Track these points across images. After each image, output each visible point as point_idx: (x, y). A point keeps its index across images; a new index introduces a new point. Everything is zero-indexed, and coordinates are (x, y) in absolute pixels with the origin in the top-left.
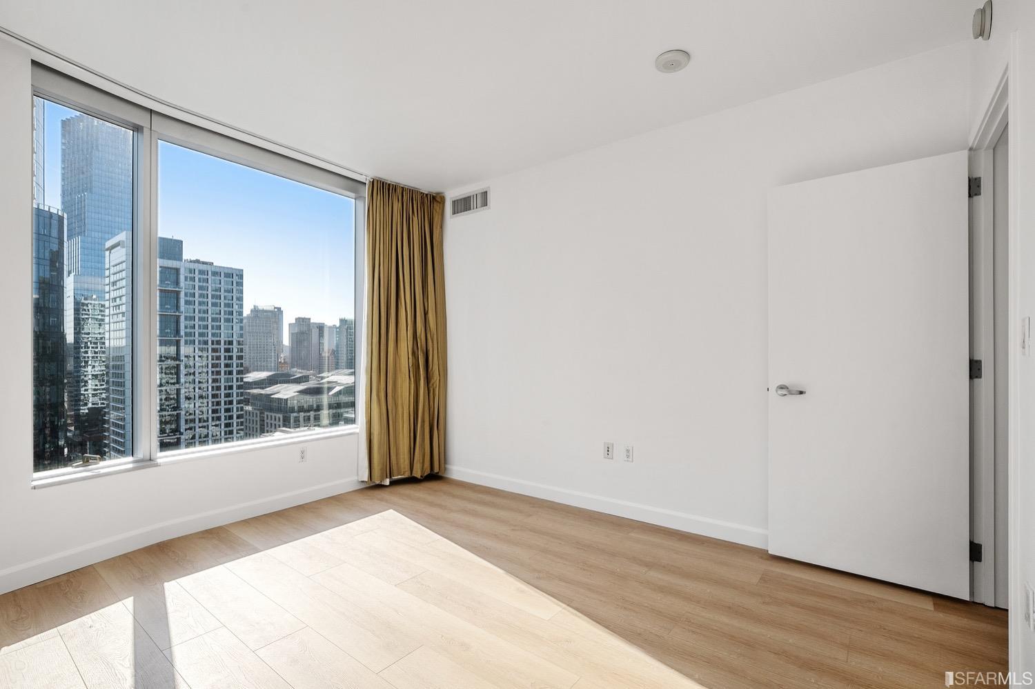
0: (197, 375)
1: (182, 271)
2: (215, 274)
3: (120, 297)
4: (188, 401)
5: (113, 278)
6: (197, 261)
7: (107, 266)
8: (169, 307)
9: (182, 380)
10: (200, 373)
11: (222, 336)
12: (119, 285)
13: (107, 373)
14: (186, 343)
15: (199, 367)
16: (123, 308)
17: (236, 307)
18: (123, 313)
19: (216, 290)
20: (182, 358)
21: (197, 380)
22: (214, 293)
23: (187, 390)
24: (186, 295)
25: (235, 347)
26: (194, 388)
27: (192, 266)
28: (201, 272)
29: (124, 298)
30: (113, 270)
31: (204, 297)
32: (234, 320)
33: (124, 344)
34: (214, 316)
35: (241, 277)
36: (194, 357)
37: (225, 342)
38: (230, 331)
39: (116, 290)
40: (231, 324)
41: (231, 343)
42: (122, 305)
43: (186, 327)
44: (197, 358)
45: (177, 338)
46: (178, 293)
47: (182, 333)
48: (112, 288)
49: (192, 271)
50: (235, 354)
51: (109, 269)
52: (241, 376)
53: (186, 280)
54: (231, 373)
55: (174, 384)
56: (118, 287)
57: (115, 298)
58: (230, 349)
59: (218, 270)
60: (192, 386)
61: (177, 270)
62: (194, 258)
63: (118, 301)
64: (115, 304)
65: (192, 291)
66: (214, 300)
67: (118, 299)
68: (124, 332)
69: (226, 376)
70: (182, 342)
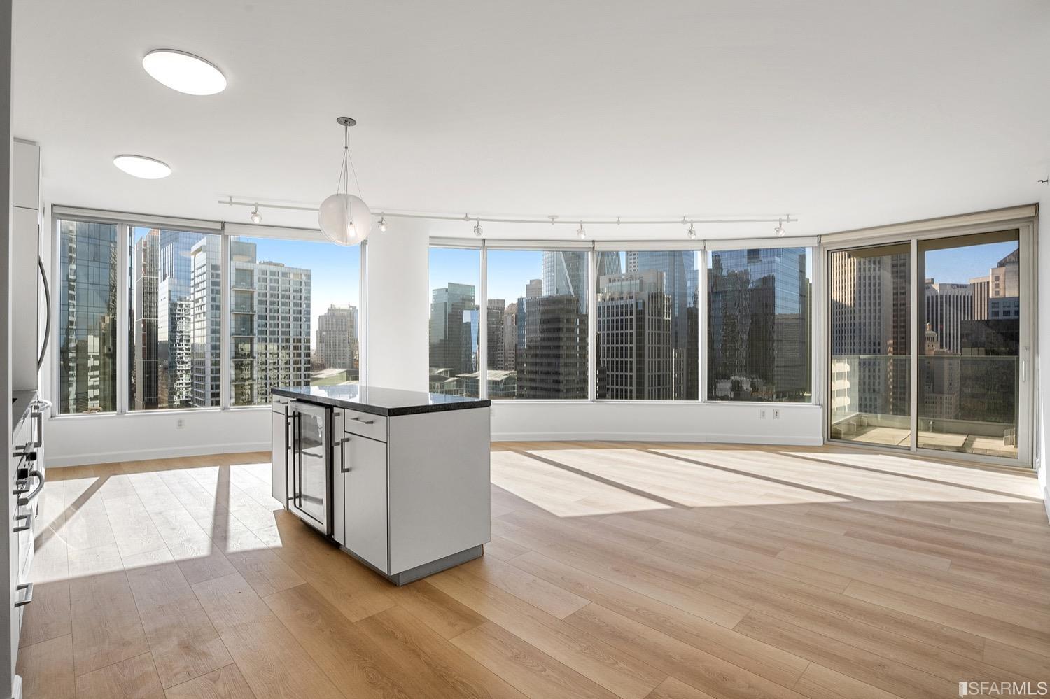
0: (268, 371)
1: (255, 273)
2: (285, 275)
3: (202, 298)
4: (260, 396)
5: (197, 281)
6: (270, 263)
7: (192, 270)
8: (244, 307)
9: (255, 376)
10: (271, 370)
11: (291, 334)
12: (202, 286)
13: (192, 368)
14: (259, 341)
15: (270, 363)
16: (204, 309)
17: (304, 306)
18: (204, 313)
19: (286, 291)
20: (255, 355)
21: (268, 376)
22: (284, 293)
23: (259, 386)
24: (259, 295)
25: (302, 344)
26: (266, 384)
27: (265, 267)
28: (273, 273)
29: (205, 299)
30: (197, 273)
31: (275, 298)
32: (302, 318)
33: (205, 342)
34: (284, 315)
35: (309, 277)
36: (266, 354)
37: (294, 339)
38: (299, 330)
39: (199, 291)
40: (299, 323)
41: (299, 341)
42: (203, 305)
43: (259, 326)
44: (268, 355)
45: (251, 336)
46: (252, 294)
47: (256, 331)
48: (196, 290)
49: (264, 272)
50: (303, 352)
51: (194, 272)
52: (309, 372)
53: (259, 281)
54: (299, 369)
55: (247, 379)
56: (200, 288)
57: (198, 299)
58: (298, 346)
59: (287, 271)
60: (264, 382)
61: (252, 272)
62: (267, 260)
63: (201, 302)
64: (198, 304)
65: (264, 291)
66: (284, 300)
67: (200, 300)
68: (205, 330)
69: (295, 373)
70: (255, 340)
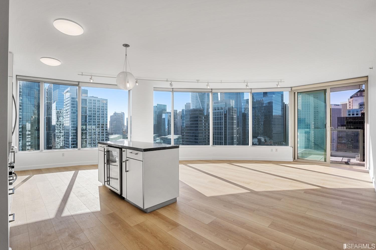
1: (88, 100)
4: (89, 145)
5: (66, 103)
6: (93, 97)
7: (64, 99)
8: (83, 112)
9: (87, 137)
10: (93, 135)
11: (101, 122)
12: (68, 105)
13: (64, 135)
14: (89, 125)
15: (93, 133)
17: (105, 112)
18: (69, 115)
19: (99, 107)
20: (87, 130)
21: (92, 137)
22: (98, 107)
23: (89, 141)
24: (89, 108)
25: (105, 126)
26: (91, 140)
27: (91, 98)
28: (94, 100)
29: (69, 110)
30: (66, 100)
31: (94, 109)
32: (104, 117)
33: (69, 125)
34: (98, 115)
35: (107, 102)
36: (91, 129)
37: (101, 124)
38: (103, 121)
39: (67, 107)
41: (103, 125)
42: (68, 112)
43: (89, 119)
45: (86, 123)
46: (86, 108)
47: (87, 121)
49: (91, 100)
50: (105, 128)
52: (107, 136)
53: (89, 103)
55: (85, 139)
58: (103, 127)
59: (99, 100)
61: (86, 100)
62: (92, 96)
65: (91, 107)
66: (98, 110)
67: (67, 110)
68: (69, 121)
69: (102, 136)
